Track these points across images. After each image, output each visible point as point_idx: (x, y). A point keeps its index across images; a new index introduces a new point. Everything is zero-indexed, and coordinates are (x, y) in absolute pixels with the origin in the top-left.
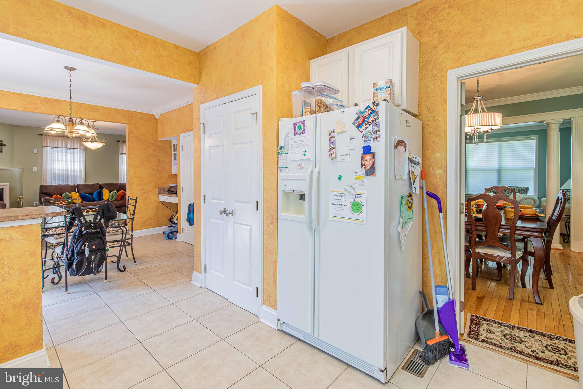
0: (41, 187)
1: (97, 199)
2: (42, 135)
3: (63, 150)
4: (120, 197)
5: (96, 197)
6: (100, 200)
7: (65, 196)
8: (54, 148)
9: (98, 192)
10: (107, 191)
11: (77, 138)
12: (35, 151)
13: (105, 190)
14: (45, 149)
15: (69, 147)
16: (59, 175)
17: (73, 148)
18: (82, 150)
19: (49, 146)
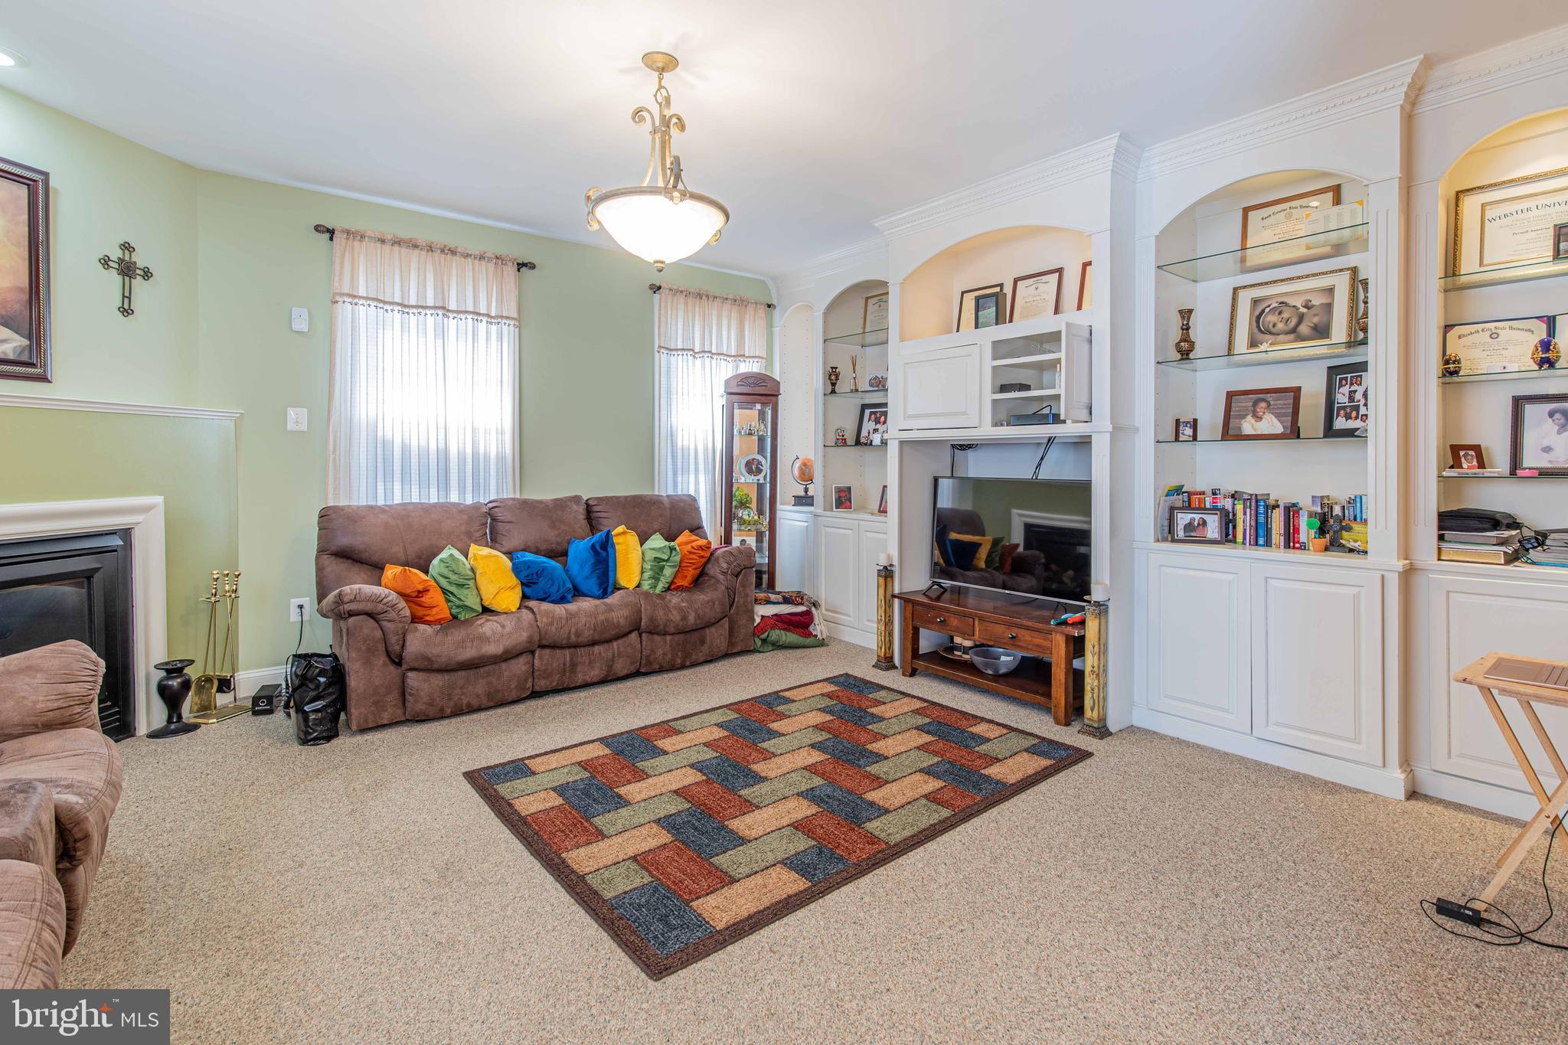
0: (325, 515)
1: (591, 584)
2: (331, 232)
3: (429, 316)
4: (691, 573)
5: (587, 570)
6: (605, 594)
7: (445, 572)
8: (387, 307)
9: (593, 547)
10: (633, 538)
11: (490, 260)
12: (301, 324)
13: (623, 533)
14: (345, 309)
15: (453, 306)
16: (405, 449)
17: (472, 310)
18: (507, 322)
19: (362, 292)
